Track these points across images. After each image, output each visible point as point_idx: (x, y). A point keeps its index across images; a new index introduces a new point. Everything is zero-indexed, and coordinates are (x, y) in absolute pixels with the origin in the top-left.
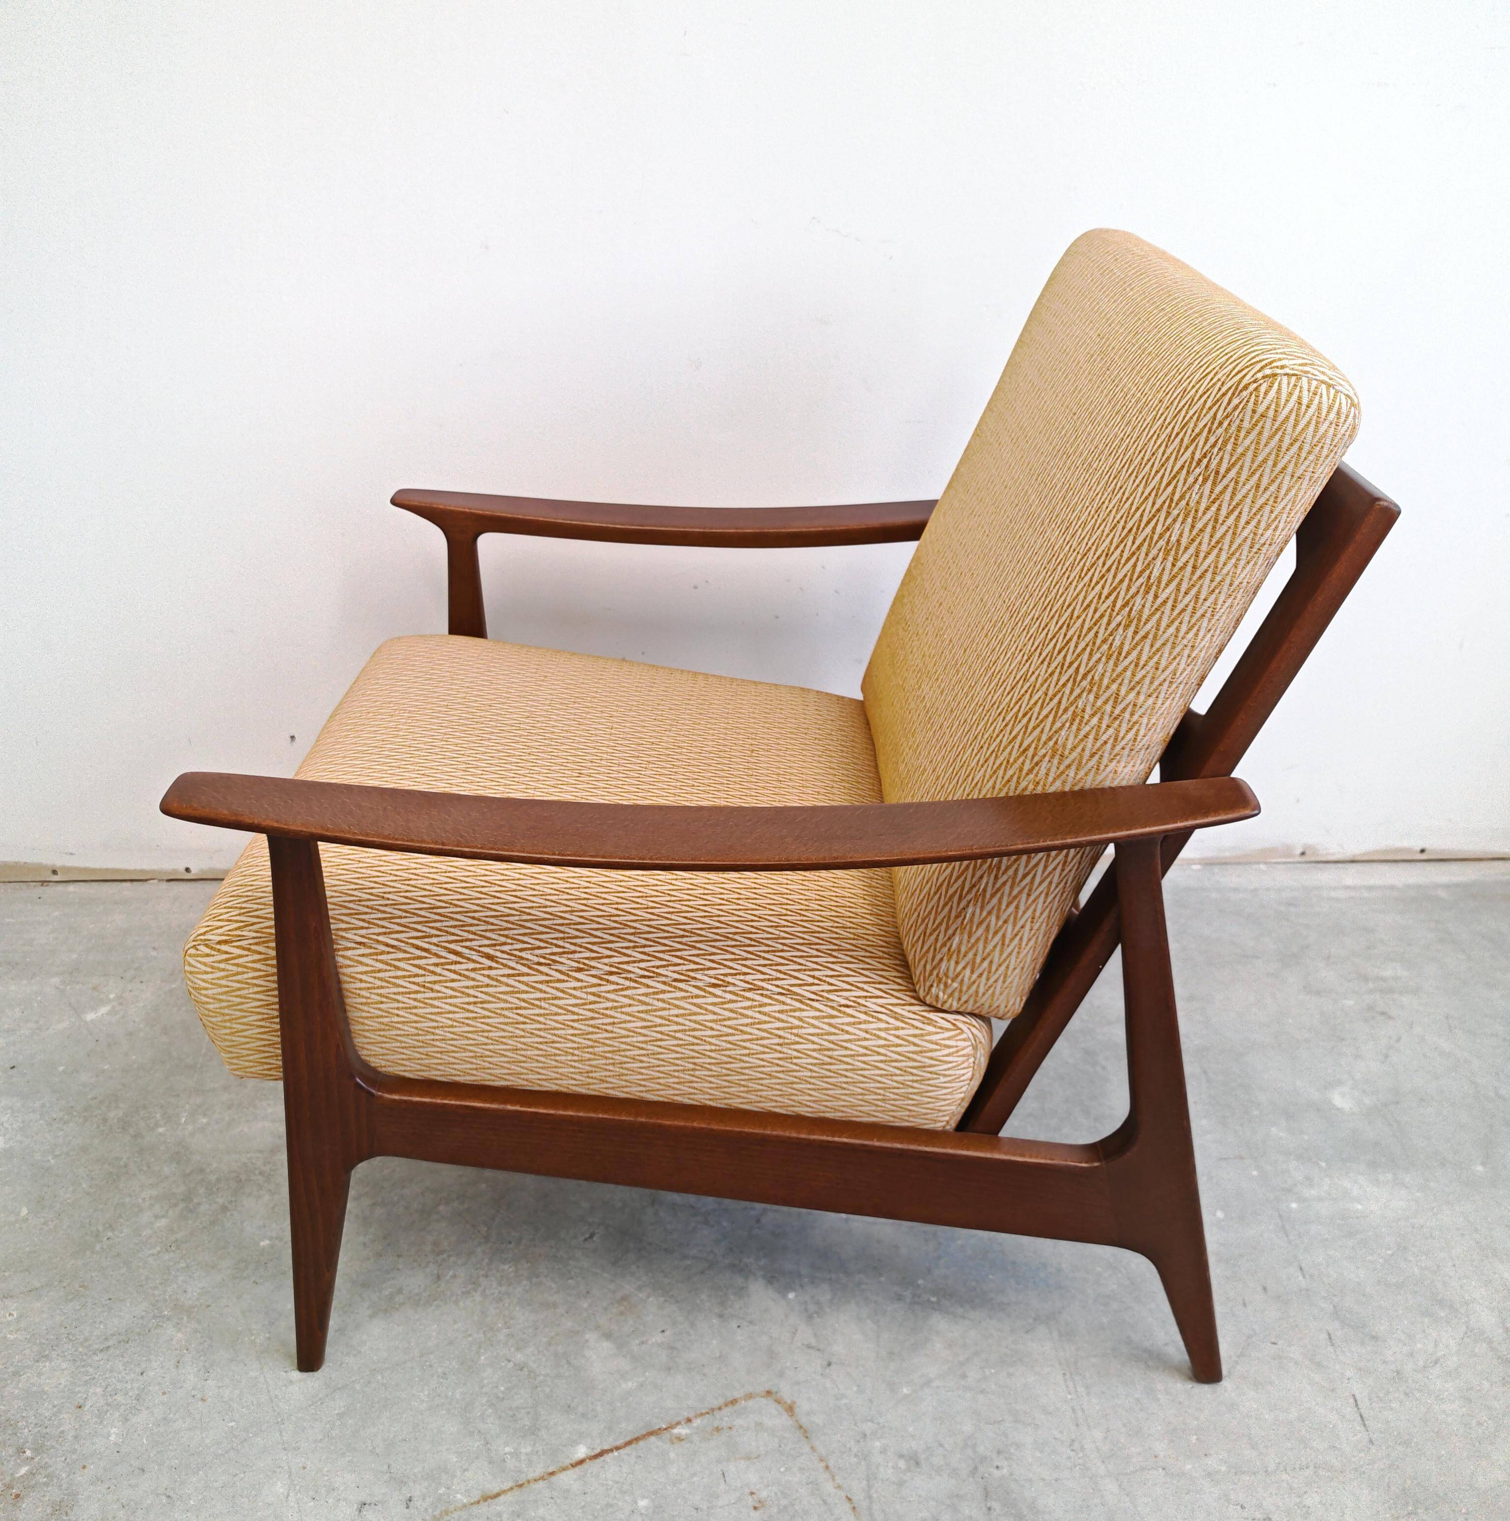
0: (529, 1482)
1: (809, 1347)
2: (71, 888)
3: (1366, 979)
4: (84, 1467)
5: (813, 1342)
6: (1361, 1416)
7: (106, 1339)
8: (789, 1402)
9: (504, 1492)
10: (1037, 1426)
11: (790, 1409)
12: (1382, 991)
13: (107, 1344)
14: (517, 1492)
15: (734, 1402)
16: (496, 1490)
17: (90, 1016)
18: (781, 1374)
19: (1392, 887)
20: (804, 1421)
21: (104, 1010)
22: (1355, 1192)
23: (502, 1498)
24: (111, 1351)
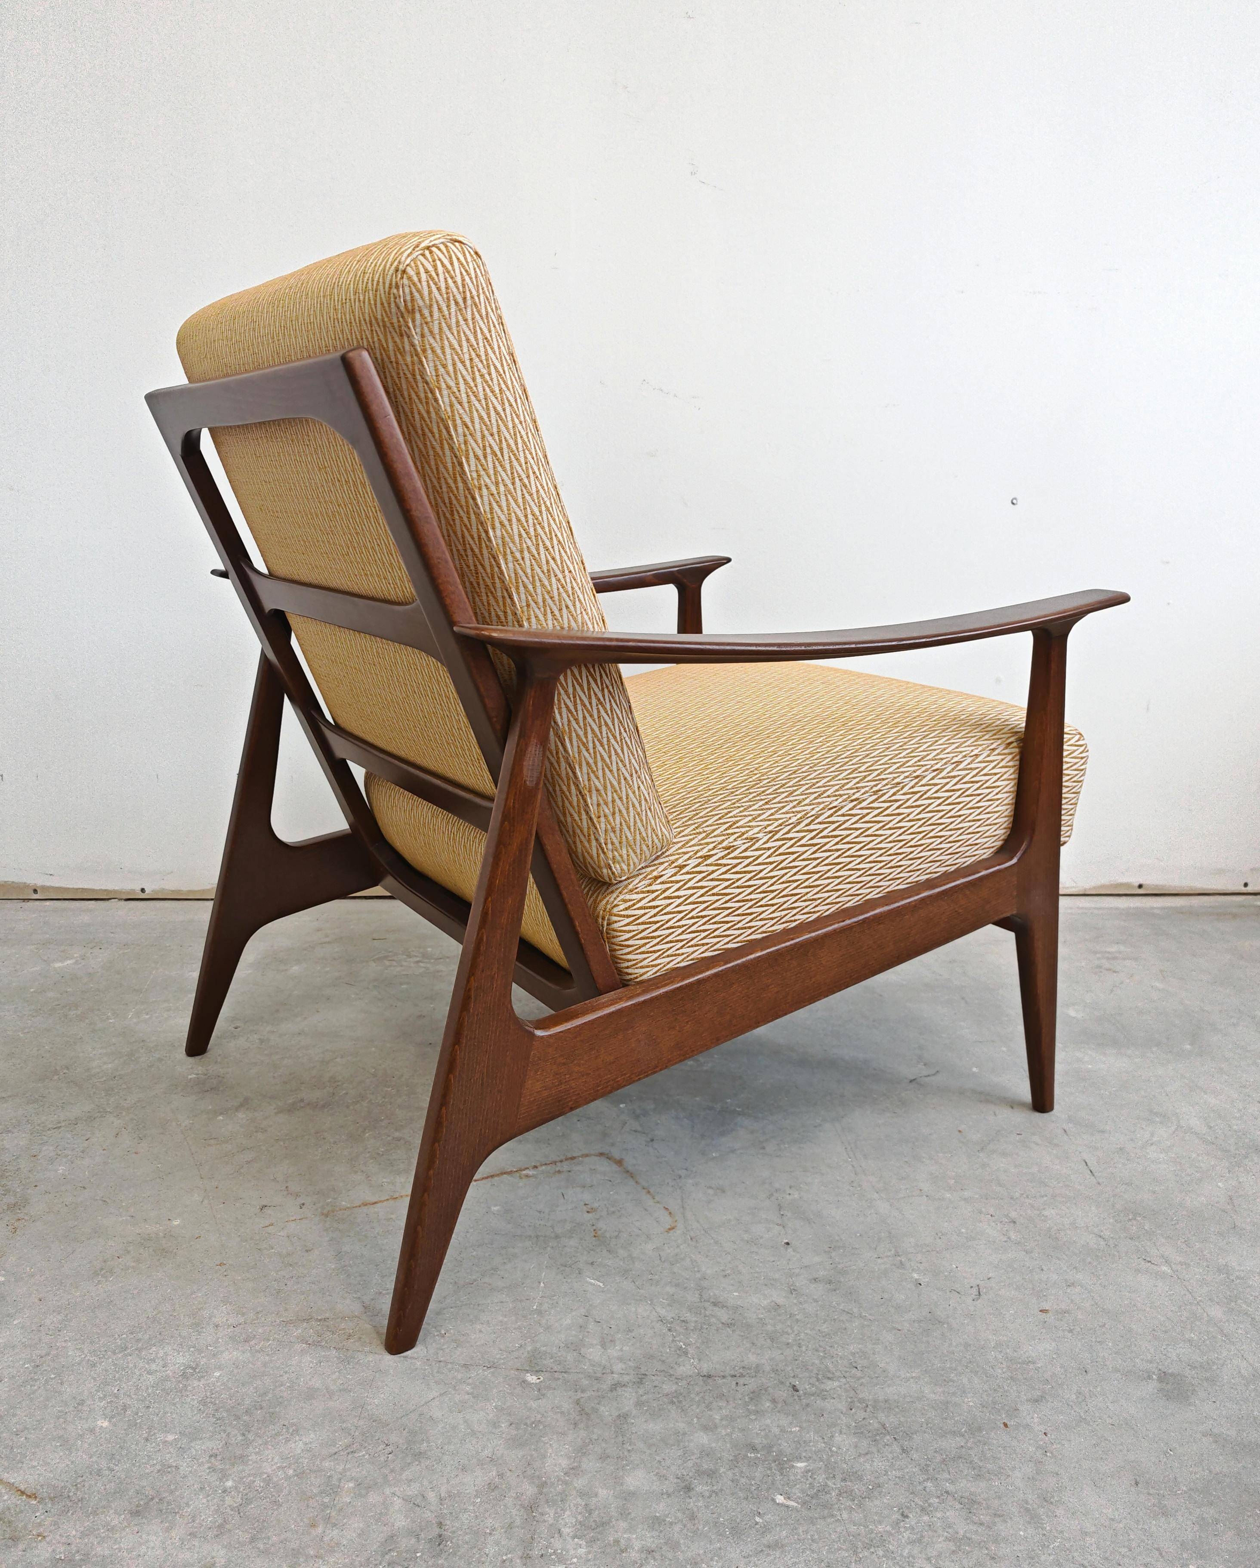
0: (402, 1196)
1: (636, 1131)
2: (48, 903)
3: (1095, 953)
4: (36, 1186)
5: (639, 1129)
6: (1091, 1171)
7: (59, 1123)
8: (618, 1159)
9: (381, 1201)
10: (822, 1174)
11: (619, 1162)
12: (1108, 959)
13: (59, 1125)
14: (391, 1202)
15: (573, 1158)
16: (374, 1200)
17: (58, 965)
18: (613, 1145)
19: (1117, 909)
20: (630, 1168)
21: (69, 962)
22: (1086, 1059)
23: (378, 1205)
24: (63, 1129)
